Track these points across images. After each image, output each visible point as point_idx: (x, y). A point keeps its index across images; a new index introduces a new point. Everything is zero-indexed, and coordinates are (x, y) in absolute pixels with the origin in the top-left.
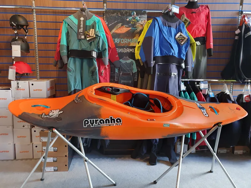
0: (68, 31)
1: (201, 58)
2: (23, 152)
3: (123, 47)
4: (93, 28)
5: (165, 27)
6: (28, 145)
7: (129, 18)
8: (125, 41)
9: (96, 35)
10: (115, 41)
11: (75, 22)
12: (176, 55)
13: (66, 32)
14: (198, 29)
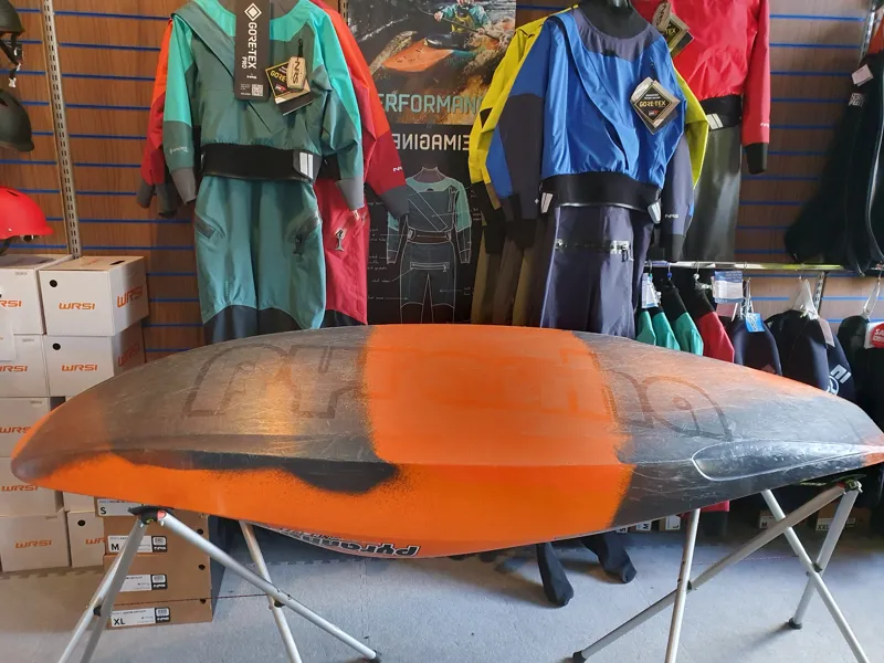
0: (195, 65)
1: (721, 179)
2: (28, 544)
3: (417, 129)
4: (300, 55)
5: (591, 54)
6: (48, 518)
7: (446, 10)
8: (427, 104)
9: (314, 84)
10: (388, 103)
11: (223, 27)
12: (632, 171)
13: (187, 68)
14: (718, 64)
